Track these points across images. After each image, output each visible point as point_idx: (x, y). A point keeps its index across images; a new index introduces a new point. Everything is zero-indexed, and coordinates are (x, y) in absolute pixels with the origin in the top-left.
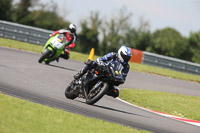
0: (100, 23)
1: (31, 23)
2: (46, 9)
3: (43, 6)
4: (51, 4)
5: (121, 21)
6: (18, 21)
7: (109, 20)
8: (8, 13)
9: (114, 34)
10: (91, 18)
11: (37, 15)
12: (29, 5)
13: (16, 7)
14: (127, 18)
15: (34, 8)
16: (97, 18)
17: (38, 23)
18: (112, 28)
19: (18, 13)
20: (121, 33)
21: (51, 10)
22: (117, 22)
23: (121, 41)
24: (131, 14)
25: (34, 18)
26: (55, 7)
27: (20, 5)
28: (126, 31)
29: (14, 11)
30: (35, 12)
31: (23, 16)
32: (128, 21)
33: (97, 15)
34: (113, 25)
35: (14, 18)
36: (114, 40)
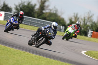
0: (78, 19)
1: (45, 19)
2: (52, 12)
3: (51, 10)
4: (54, 9)
5: (89, 18)
6: (38, 17)
7: (83, 18)
8: (33, 13)
9: (85, 24)
10: (74, 16)
11: (48, 14)
12: (43, 9)
13: (37, 10)
14: (91, 16)
15: (46, 11)
16: (77, 16)
17: (48, 18)
18: (84, 21)
19: (38, 13)
20: (89, 24)
21: (55, 12)
22: (86, 18)
23: (88, 28)
24: (93, 15)
25: (46, 16)
26: (56, 11)
27: (39, 9)
28: (91, 23)
29: (36, 12)
30: (47, 13)
31: (40, 15)
32: (92, 18)
33: (77, 15)
34: (85, 20)
35: (36, 16)
36: (85, 27)
